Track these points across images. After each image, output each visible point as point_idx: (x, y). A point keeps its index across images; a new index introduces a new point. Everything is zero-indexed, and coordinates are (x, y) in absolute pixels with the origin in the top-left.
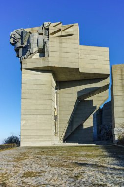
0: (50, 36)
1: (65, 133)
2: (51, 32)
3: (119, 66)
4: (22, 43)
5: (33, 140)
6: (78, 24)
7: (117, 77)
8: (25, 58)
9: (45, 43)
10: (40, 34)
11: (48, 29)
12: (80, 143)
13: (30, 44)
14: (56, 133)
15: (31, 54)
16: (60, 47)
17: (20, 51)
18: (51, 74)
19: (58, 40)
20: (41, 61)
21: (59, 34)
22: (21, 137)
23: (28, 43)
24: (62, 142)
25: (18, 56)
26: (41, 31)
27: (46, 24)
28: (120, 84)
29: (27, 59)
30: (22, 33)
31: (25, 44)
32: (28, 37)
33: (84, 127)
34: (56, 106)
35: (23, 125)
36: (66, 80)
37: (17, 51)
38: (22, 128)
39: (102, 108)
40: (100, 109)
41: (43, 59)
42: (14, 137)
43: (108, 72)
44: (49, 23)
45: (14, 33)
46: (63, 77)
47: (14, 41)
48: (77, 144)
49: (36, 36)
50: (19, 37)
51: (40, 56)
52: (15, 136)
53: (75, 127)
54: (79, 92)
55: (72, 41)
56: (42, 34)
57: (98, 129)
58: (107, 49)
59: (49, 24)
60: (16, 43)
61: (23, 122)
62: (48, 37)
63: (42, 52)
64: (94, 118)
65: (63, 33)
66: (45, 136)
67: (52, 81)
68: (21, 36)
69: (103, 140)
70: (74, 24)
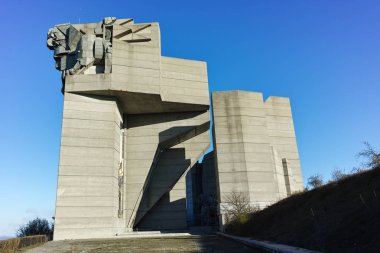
0: (114, 40)
1: (138, 212)
2: (115, 33)
3: (222, 94)
4: (68, 48)
5: (78, 226)
6: (157, 24)
7: (219, 111)
8: (71, 74)
9: (105, 51)
10: (97, 36)
11: (110, 28)
12: (163, 231)
13: (82, 51)
14: (120, 213)
15: (82, 67)
16: (130, 58)
17: (64, 60)
18: (114, 103)
19: (127, 46)
20: (98, 79)
21: (129, 37)
22: (57, 221)
23: (77, 49)
24: (131, 229)
25: (59, 68)
26: (99, 31)
27: (108, 20)
28: (225, 124)
29: (75, 76)
30: (68, 31)
31: (73, 49)
32: (78, 39)
33: (172, 200)
34: (121, 160)
35: (62, 197)
36: (139, 112)
37: (58, 59)
38: (58, 204)
39: (200, 162)
40: (197, 164)
41: (101, 77)
42: (39, 221)
43: (207, 102)
44: (114, 18)
45: (55, 30)
46: (134, 108)
47: (53, 43)
48: (157, 234)
49: (92, 38)
50: (64, 37)
51: (98, 72)
52: (42, 218)
53: (154, 200)
54: (161, 134)
55: (149, 50)
56: (101, 36)
57: (195, 204)
58: (203, 65)
59: (114, 21)
60: (57, 46)
61: (61, 192)
62: (111, 42)
63: (100, 65)
64: (187, 182)
65: (135, 37)
66: (101, 218)
67: (115, 114)
68: (67, 37)
69: (205, 224)
70: (153, 24)
